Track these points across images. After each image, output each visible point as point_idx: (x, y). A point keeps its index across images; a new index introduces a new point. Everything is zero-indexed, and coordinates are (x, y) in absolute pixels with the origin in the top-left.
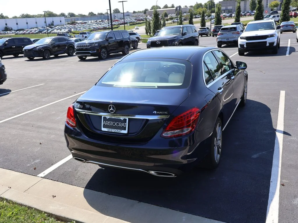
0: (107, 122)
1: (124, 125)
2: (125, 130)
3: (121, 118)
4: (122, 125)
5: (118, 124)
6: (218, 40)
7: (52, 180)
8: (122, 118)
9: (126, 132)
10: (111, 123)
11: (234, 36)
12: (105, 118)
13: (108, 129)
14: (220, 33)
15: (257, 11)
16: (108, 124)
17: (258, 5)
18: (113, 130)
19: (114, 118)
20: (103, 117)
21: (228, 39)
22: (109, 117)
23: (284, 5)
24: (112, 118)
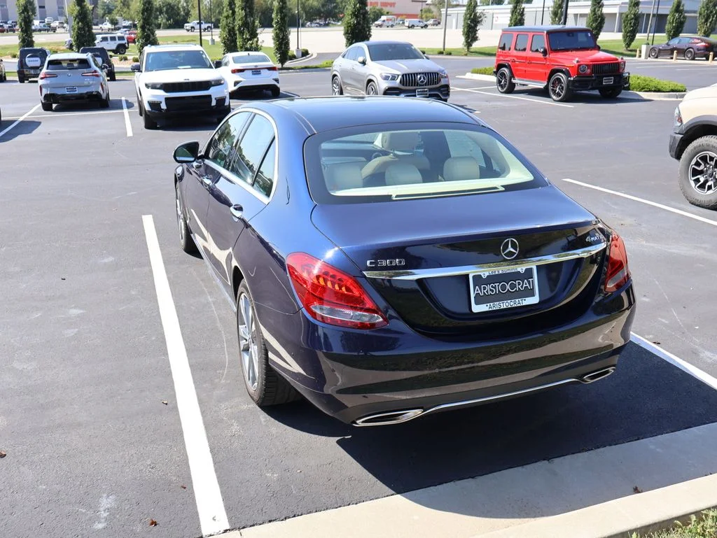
0: (485, 288)
1: (528, 285)
2: (533, 295)
3: (519, 270)
4: (524, 286)
5: (513, 286)
6: (45, 92)
7: (270, 521)
8: (521, 268)
9: (535, 300)
10: (495, 288)
11: (86, 83)
12: (478, 279)
13: (488, 304)
14: (46, 74)
15: (78, 23)
16: (487, 292)
17: (78, 8)
18: (504, 305)
19: (501, 272)
20: (474, 277)
21: (73, 89)
22: (487, 274)
23: (142, 14)
24: (497, 273)
